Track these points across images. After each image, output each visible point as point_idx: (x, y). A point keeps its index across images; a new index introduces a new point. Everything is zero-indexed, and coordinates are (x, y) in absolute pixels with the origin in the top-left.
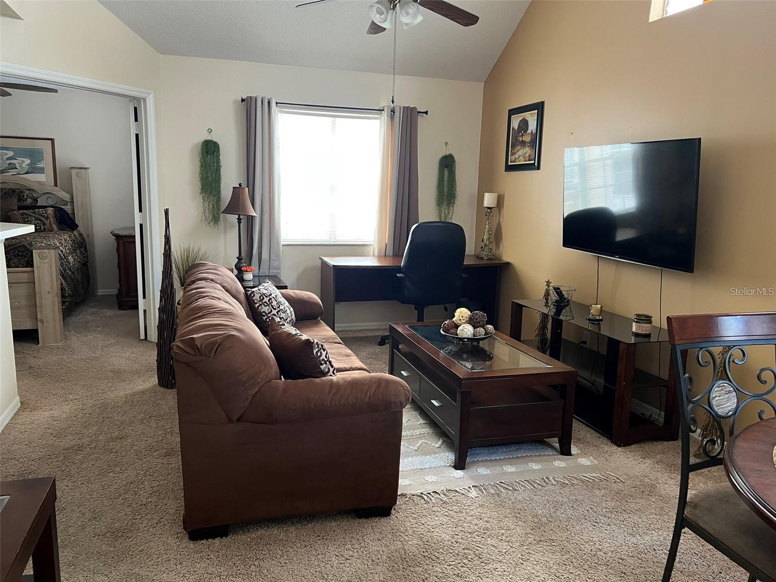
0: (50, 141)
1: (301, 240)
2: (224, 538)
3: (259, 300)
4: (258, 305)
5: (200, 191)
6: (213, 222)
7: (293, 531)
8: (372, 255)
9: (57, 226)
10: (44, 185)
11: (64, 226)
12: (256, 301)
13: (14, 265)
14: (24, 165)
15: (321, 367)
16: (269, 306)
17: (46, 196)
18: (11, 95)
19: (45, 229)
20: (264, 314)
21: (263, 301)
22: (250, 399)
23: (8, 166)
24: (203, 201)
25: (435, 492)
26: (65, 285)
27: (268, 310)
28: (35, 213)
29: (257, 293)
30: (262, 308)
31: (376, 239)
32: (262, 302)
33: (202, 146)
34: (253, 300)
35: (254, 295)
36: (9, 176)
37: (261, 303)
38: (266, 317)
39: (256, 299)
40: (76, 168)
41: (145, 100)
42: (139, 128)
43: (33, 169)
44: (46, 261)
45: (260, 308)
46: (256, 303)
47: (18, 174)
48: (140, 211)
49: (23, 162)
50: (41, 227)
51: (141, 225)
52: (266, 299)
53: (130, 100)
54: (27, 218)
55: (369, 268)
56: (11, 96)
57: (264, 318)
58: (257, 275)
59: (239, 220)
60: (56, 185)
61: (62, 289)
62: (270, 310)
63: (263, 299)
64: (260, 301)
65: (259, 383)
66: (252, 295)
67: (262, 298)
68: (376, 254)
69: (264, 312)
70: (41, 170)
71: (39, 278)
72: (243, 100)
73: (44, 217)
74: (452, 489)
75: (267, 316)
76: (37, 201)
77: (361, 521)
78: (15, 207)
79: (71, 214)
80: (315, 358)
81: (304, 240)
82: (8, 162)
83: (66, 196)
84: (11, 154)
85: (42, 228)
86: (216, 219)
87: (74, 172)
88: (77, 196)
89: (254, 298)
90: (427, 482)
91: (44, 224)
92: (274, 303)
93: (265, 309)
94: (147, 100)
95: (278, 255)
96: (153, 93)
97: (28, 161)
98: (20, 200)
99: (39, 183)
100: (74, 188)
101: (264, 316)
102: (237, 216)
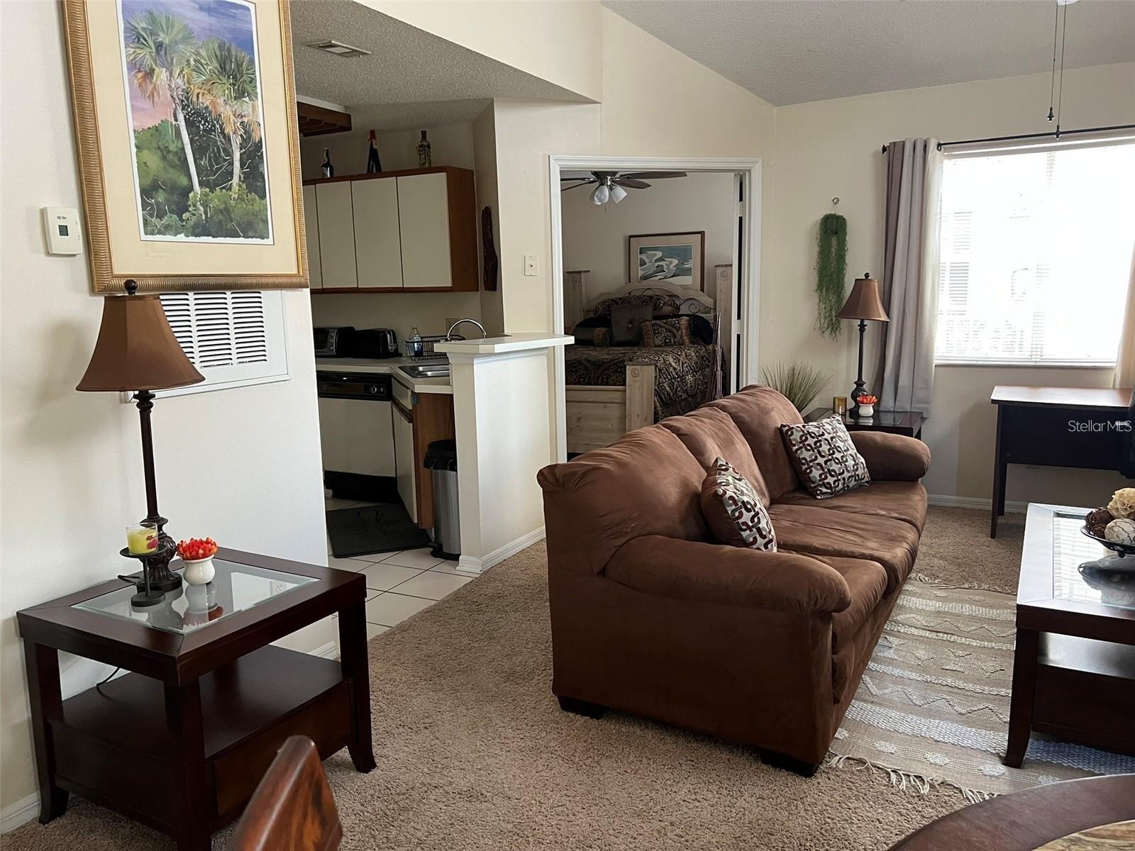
0: (700, 235)
1: (974, 358)
2: (595, 720)
3: (799, 440)
4: (796, 447)
5: (816, 288)
6: (829, 330)
7: (670, 744)
8: (1112, 387)
9: (688, 338)
10: (689, 289)
11: (698, 338)
12: (794, 442)
13: (612, 382)
14: (671, 267)
15: (742, 533)
16: (814, 451)
17: (690, 302)
18: (650, 186)
19: (675, 342)
20: (803, 461)
21: (806, 443)
22: (613, 551)
23: (655, 269)
24: (818, 301)
25: (920, 777)
26: (659, 408)
27: (810, 456)
28: (666, 323)
29: (796, 430)
30: (802, 453)
31: (1119, 360)
32: (804, 445)
33: (821, 224)
34: (790, 440)
35: (792, 433)
36: (655, 281)
37: (801, 445)
38: (806, 466)
39: (795, 440)
40: (722, 266)
41: (750, 171)
42: (743, 209)
43: (682, 271)
44: (638, 379)
45: (799, 452)
46: (795, 445)
47: (665, 278)
48: (739, 317)
49: (671, 263)
50: (670, 340)
51: (739, 336)
52: (811, 441)
53: (735, 174)
54: (658, 330)
55: (1096, 409)
56: (649, 188)
57: (804, 467)
58: (892, 410)
59: (862, 327)
60: (702, 290)
61: (655, 412)
62: (813, 457)
63: (807, 439)
64: (800, 443)
65: (627, 533)
66: (789, 433)
67: (804, 438)
68: (1117, 386)
69: (804, 459)
70: (687, 272)
71: (630, 399)
72: (884, 149)
73: (676, 328)
74: (956, 786)
75: (808, 465)
76: (679, 309)
77: (765, 767)
78: (649, 317)
79: (713, 323)
80: (730, 519)
81: (977, 358)
82: (656, 264)
83: (708, 301)
84: (659, 254)
85: (672, 341)
86: (833, 327)
87: (719, 270)
88: (720, 300)
89: (792, 438)
90: (925, 760)
91: (675, 337)
92: (825, 448)
93: (806, 455)
94: (753, 172)
95: (926, 381)
96: (760, 162)
97: (675, 262)
98: (655, 308)
99: (685, 287)
100: (718, 291)
101: (804, 464)
102: (859, 322)
